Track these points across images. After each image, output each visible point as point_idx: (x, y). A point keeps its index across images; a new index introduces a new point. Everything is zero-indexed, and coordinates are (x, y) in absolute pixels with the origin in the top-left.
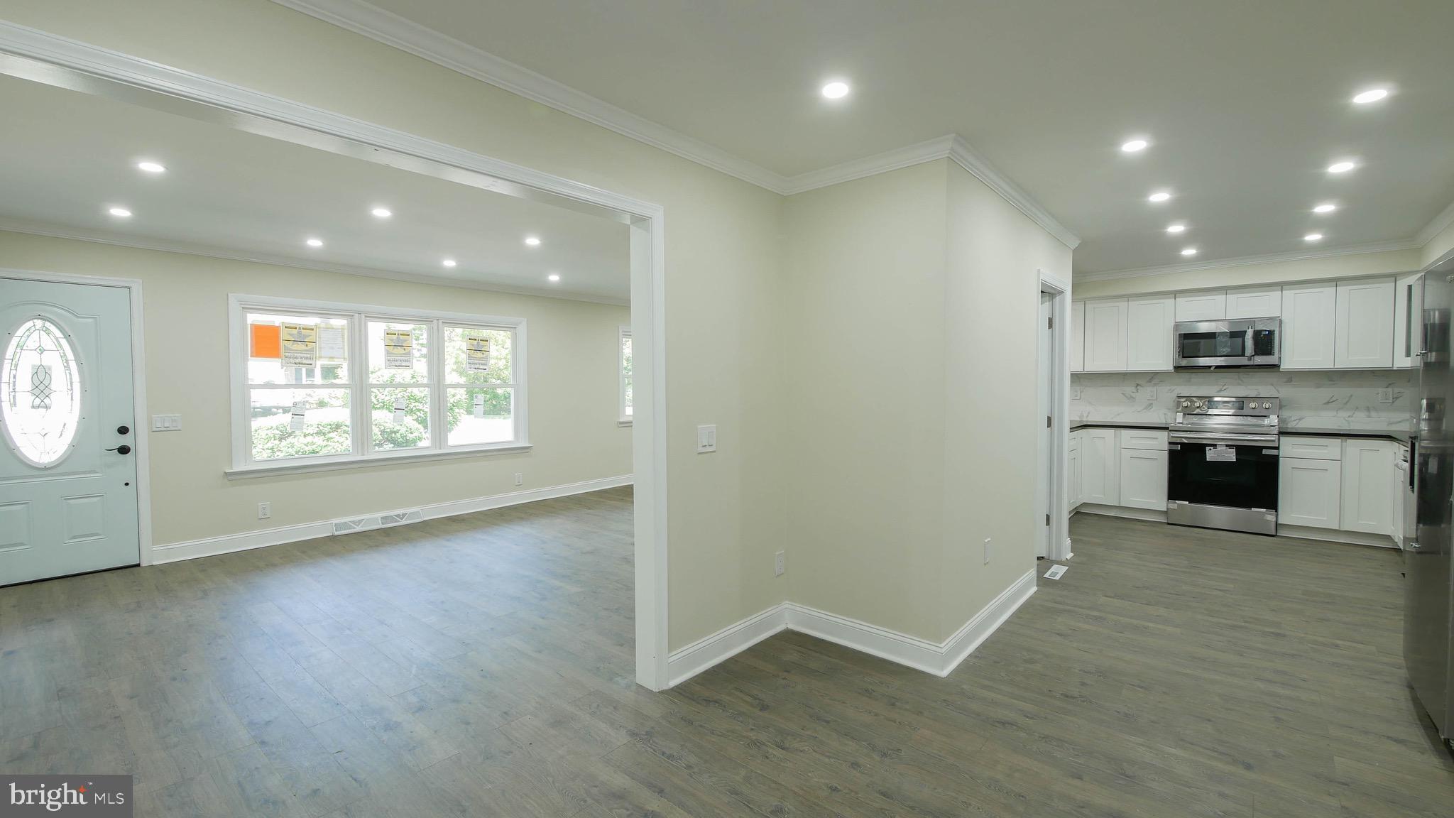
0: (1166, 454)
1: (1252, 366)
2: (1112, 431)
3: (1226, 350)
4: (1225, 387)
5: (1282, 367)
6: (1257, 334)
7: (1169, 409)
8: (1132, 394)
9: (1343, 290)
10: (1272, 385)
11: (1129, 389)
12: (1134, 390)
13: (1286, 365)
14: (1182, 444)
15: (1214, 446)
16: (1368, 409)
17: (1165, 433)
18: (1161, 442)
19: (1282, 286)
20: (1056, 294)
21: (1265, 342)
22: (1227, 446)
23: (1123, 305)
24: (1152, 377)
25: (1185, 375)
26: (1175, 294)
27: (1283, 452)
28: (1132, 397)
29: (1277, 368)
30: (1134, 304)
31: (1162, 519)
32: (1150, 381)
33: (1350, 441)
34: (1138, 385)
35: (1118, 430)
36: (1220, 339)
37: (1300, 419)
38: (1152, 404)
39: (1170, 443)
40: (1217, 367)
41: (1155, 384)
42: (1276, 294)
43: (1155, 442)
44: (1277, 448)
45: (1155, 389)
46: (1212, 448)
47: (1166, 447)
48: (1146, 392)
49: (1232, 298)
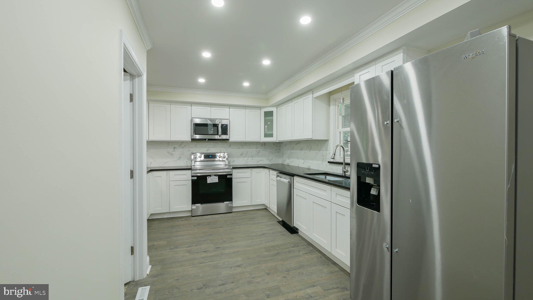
0: (190, 182)
1: (221, 139)
2: (165, 172)
3: (212, 132)
4: (209, 149)
5: (230, 140)
6: (222, 125)
7: (188, 159)
8: (172, 152)
9: (247, 111)
10: (225, 148)
11: (171, 150)
12: (173, 150)
13: (231, 140)
14: (197, 176)
15: (210, 176)
16: (252, 157)
17: (190, 171)
18: (187, 177)
19: (230, 106)
20: (135, 76)
21: (225, 130)
22: (215, 175)
23: (168, 106)
24: (181, 144)
25: (194, 143)
26: (192, 104)
27: (234, 176)
28: (172, 154)
29: (228, 141)
30: (173, 106)
31: (189, 214)
32: (180, 146)
33: (254, 170)
34: (174, 148)
35: (168, 172)
36: (209, 126)
37: (234, 161)
38: (181, 157)
39: (192, 176)
40: (209, 140)
41: (182, 148)
42: (227, 109)
43: (185, 176)
44: (231, 175)
45: (182, 150)
46: (209, 177)
47: (190, 178)
48: (179, 151)
49: (213, 109)
